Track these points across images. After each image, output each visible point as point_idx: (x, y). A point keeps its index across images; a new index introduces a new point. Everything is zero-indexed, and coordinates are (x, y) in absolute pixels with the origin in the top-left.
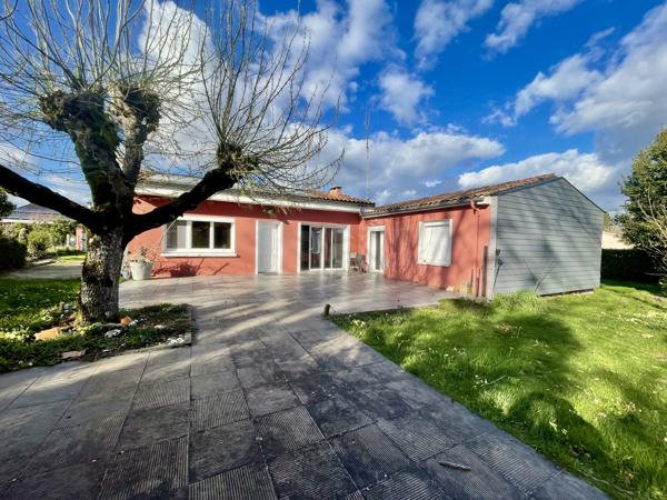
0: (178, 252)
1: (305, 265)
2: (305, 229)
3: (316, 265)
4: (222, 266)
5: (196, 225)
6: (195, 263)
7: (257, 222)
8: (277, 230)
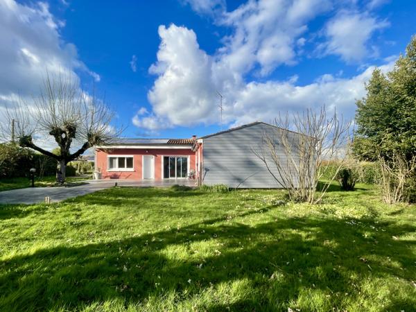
0: (113, 170)
1: (166, 176)
2: (166, 159)
3: (173, 175)
4: (129, 175)
5: (120, 159)
6: (119, 174)
7: (143, 156)
8: (152, 159)
